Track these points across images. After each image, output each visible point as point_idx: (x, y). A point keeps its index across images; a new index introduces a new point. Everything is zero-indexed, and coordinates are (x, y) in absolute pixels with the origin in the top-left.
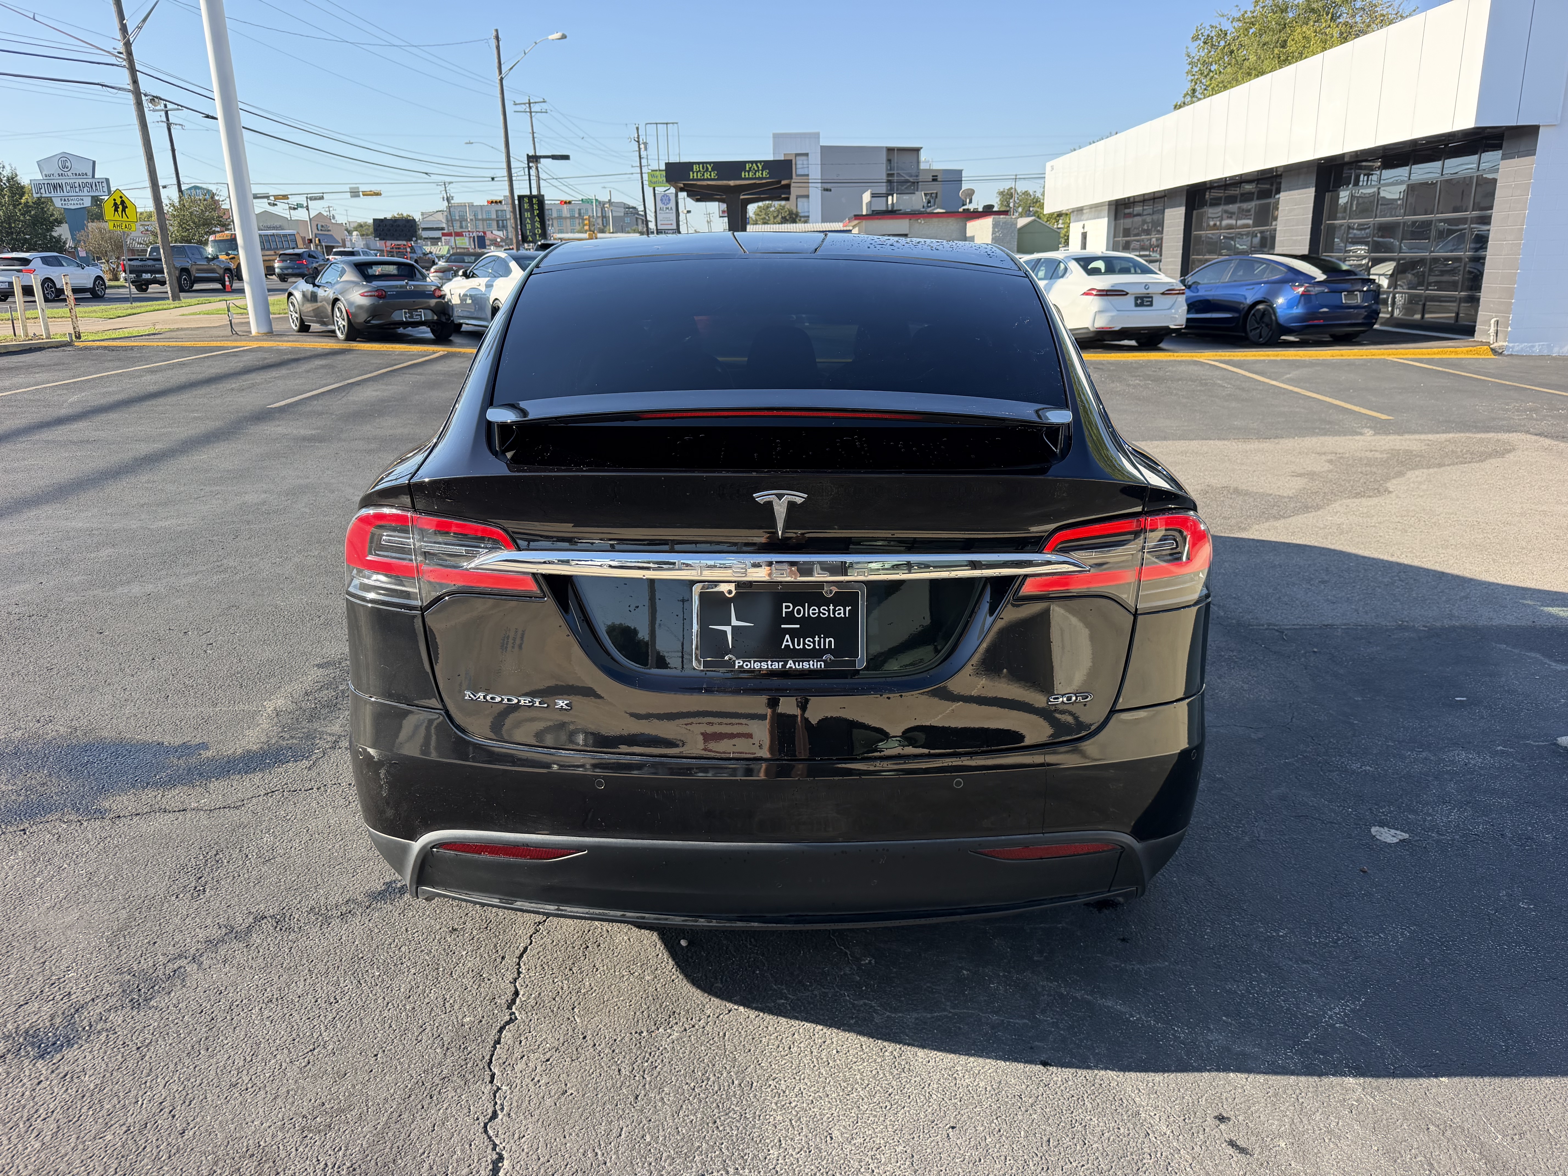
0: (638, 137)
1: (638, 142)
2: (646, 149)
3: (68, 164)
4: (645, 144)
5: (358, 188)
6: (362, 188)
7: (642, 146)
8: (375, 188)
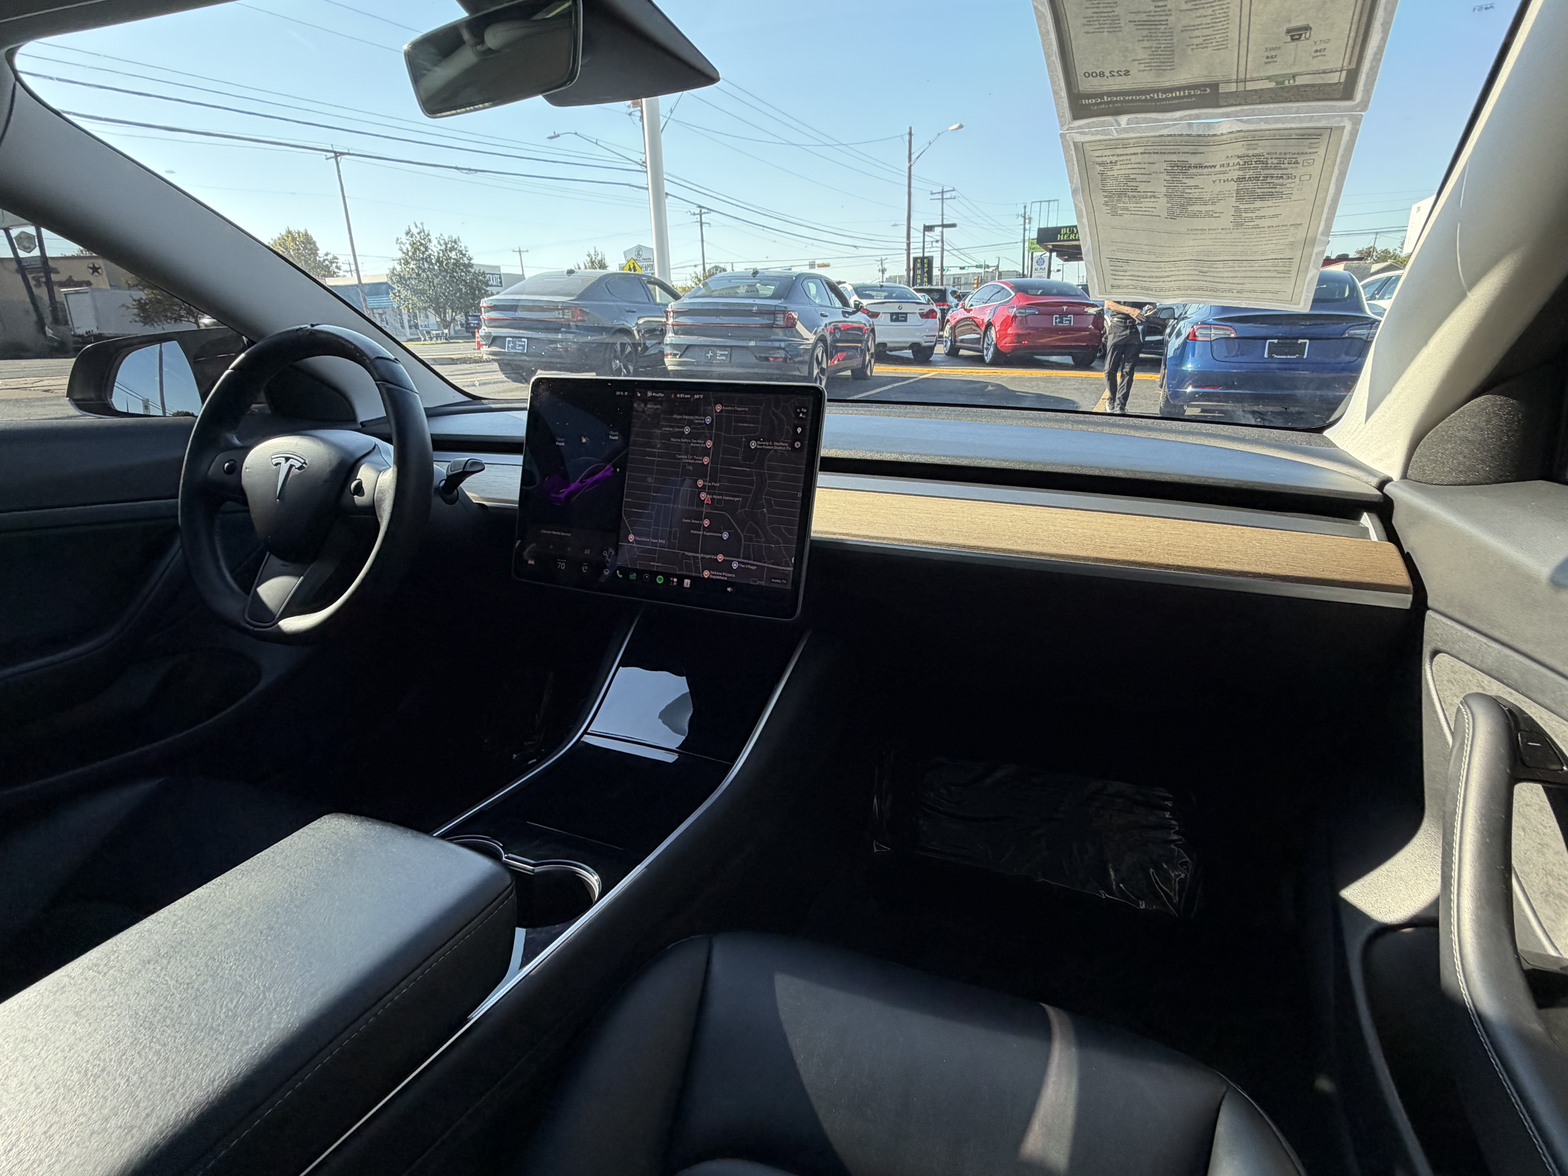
0: (1025, 213)
1: (1025, 217)
2: (1030, 223)
3: (641, 253)
4: (1030, 219)
5: (814, 262)
6: (817, 262)
7: (1027, 221)
8: (825, 262)
